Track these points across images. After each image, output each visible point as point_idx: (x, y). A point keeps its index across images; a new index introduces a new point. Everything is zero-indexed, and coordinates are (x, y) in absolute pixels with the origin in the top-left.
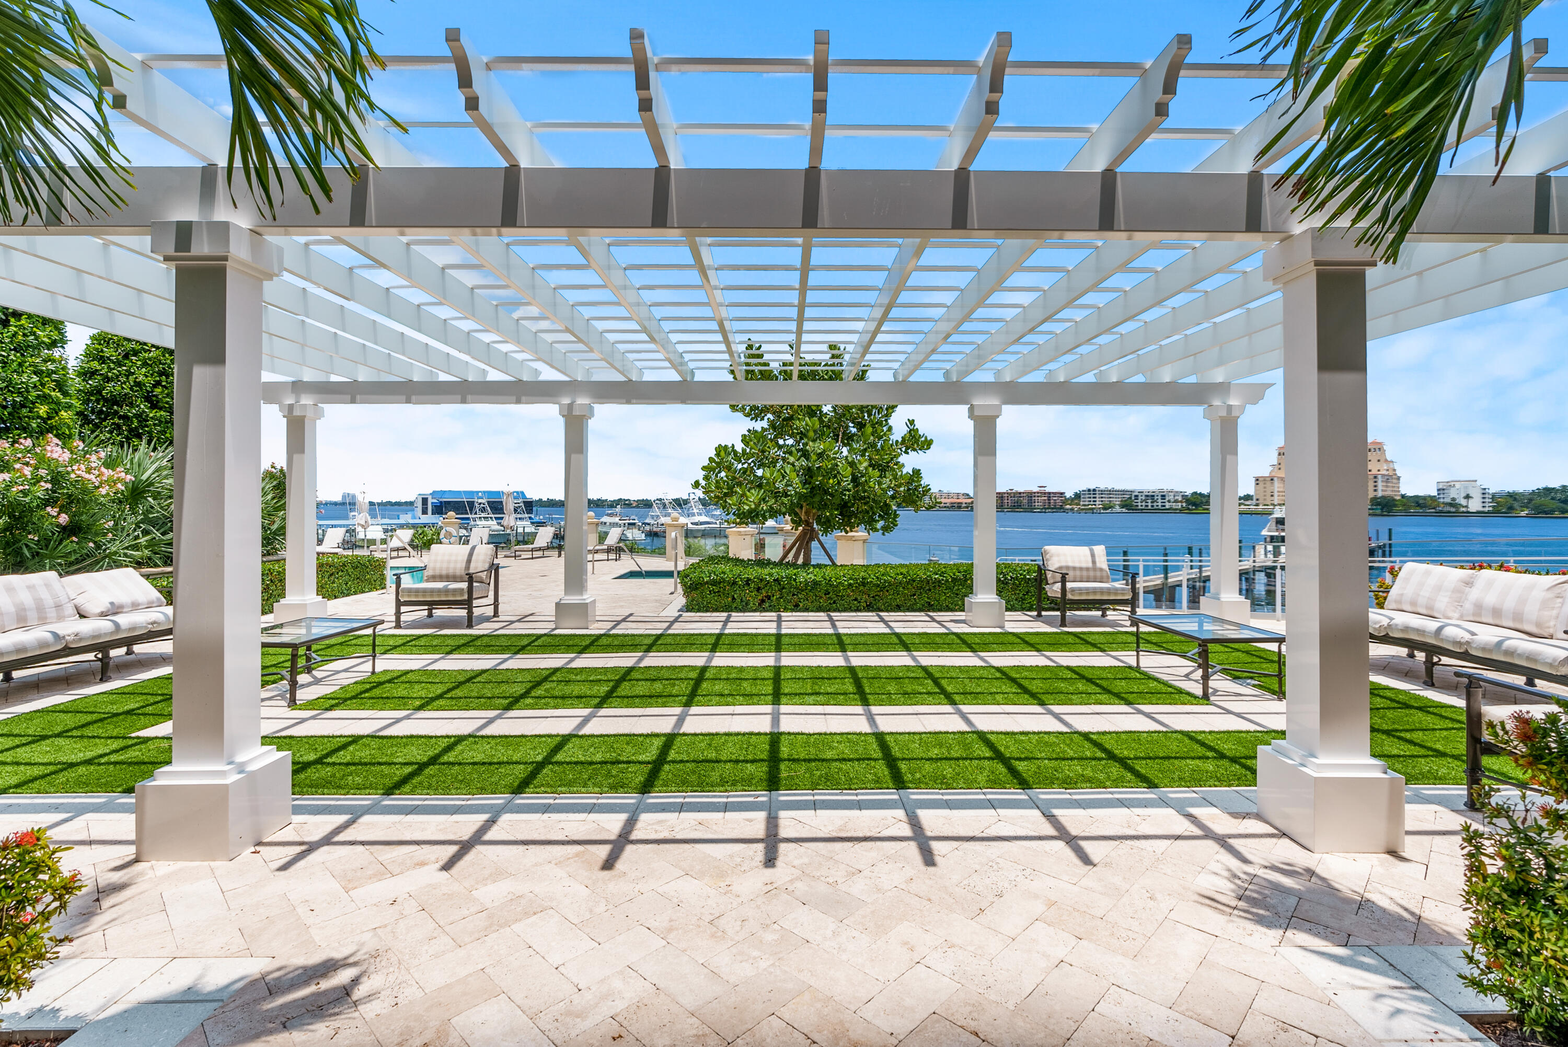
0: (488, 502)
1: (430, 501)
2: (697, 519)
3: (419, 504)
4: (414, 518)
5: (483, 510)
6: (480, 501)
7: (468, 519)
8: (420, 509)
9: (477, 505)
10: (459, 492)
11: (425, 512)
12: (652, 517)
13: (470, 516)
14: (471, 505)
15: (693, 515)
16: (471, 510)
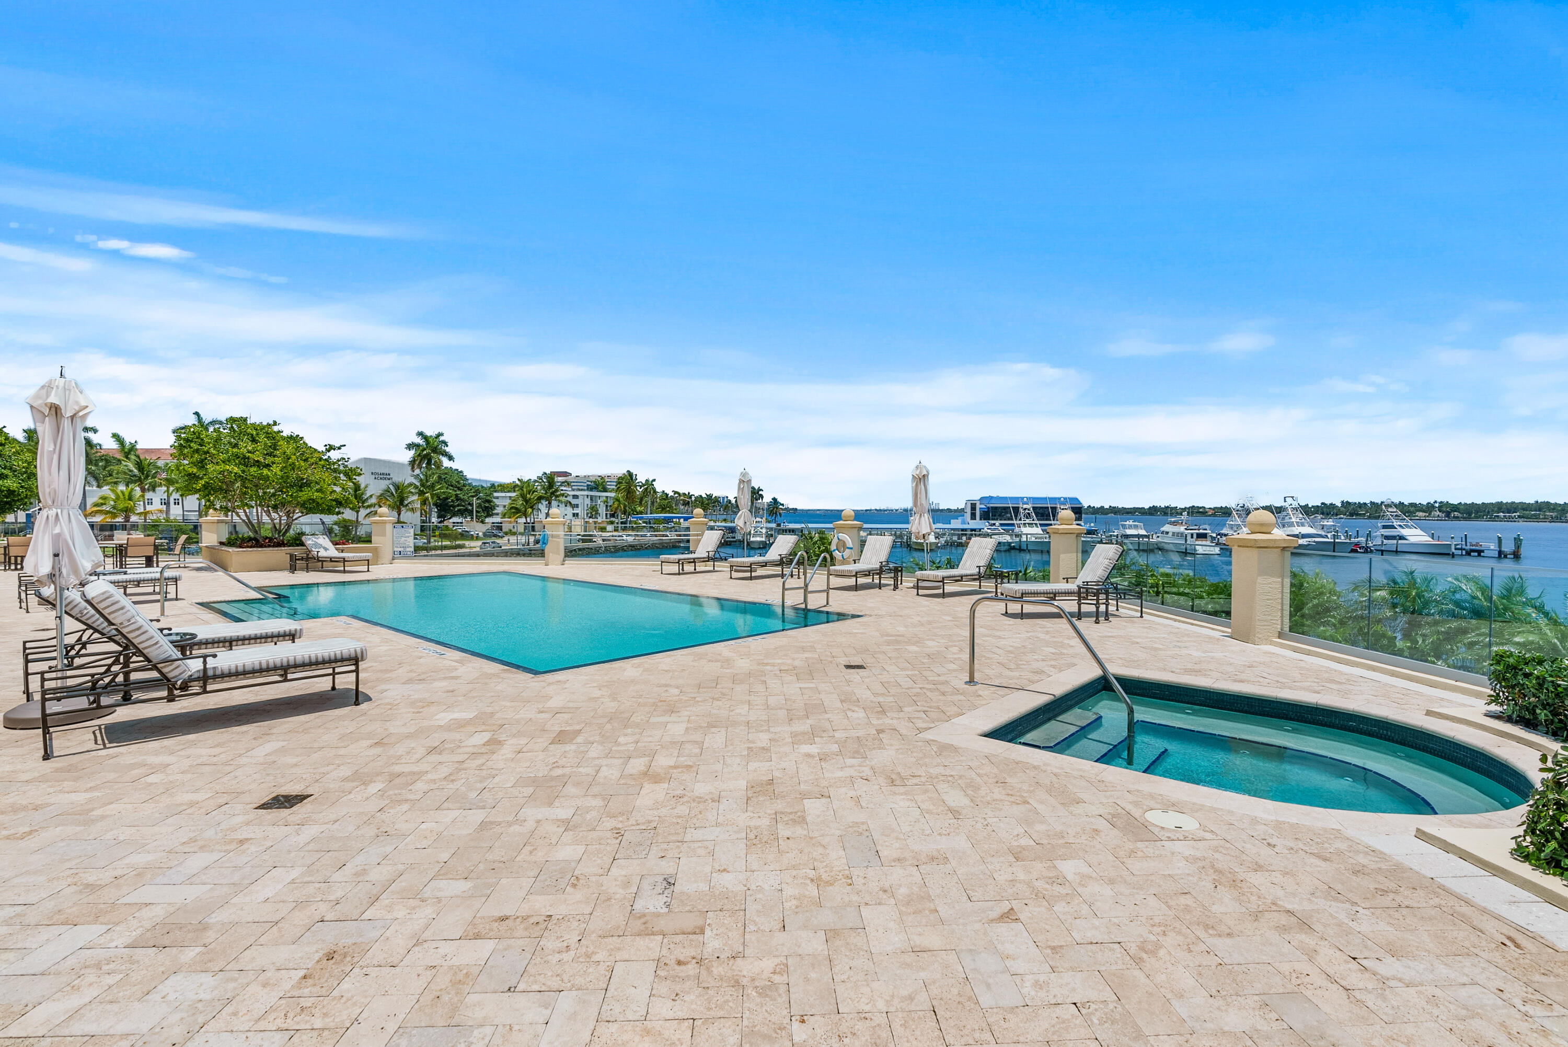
0: (1034, 508)
1: (978, 506)
2: (1297, 530)
3: (969, 510)
4: (963, 523)
5: (1028, 516)
6: (1025, 506)
7: (1013, 525)
8: (968, 515)
9: (1021, 510)
10: (1006, 498)
11: (973, 516)
12: (1231, 527)
13: (1015, 522)
14: (1016, 510)
15: (1291, 525)
16: (1016, 516)
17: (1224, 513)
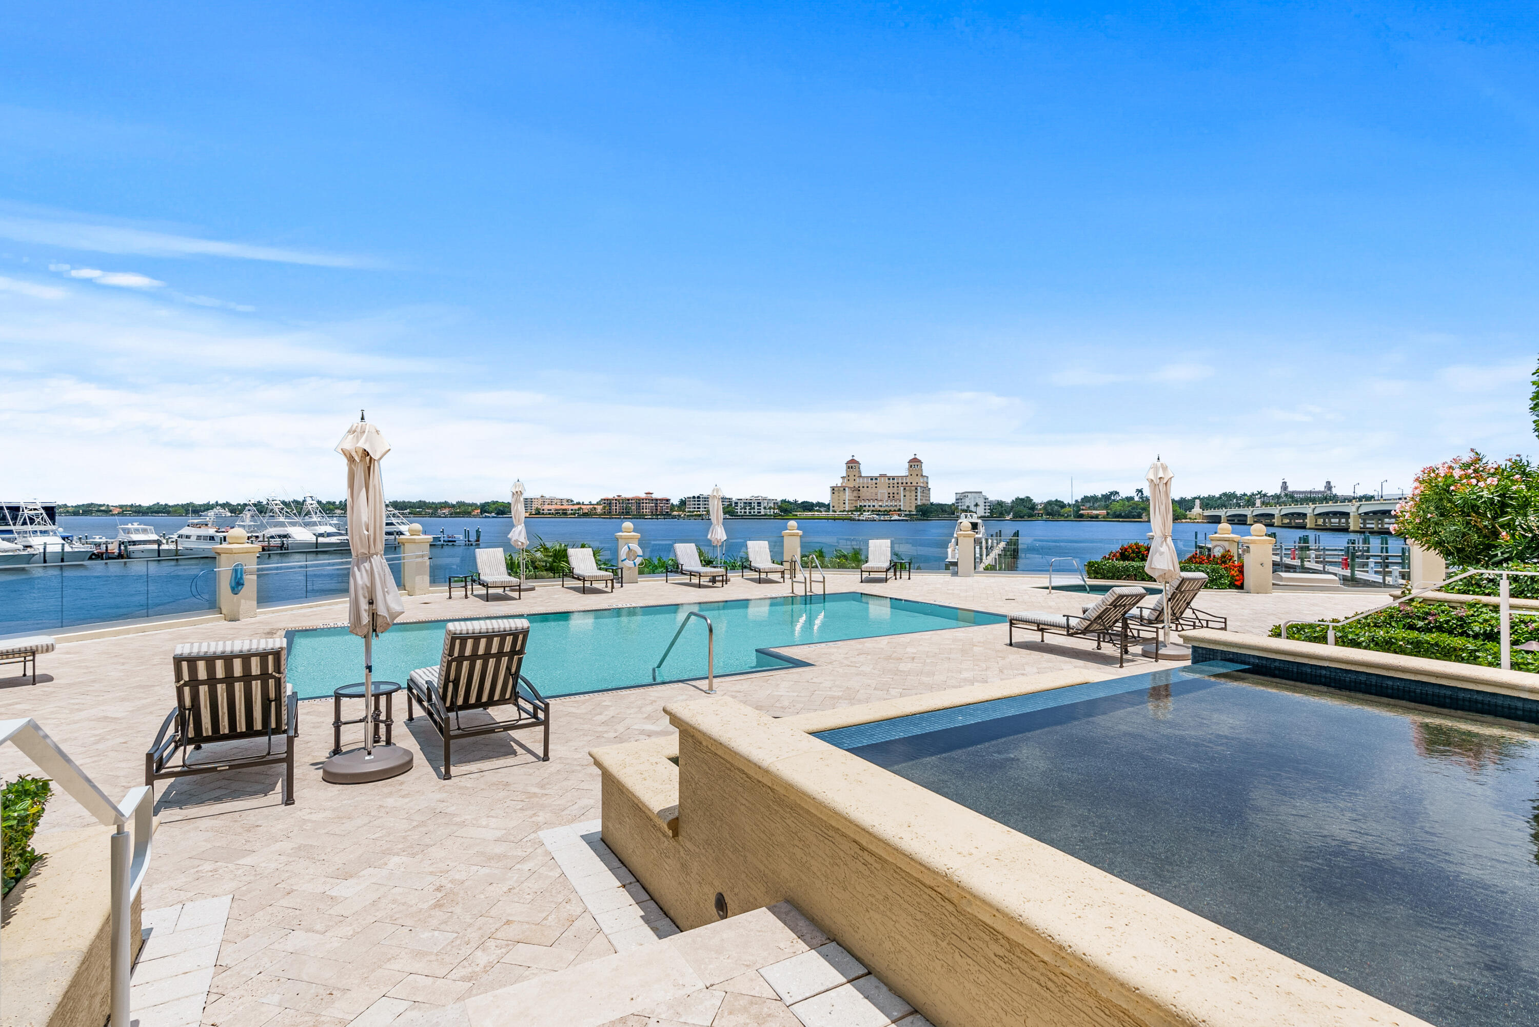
17: (135, 512)
